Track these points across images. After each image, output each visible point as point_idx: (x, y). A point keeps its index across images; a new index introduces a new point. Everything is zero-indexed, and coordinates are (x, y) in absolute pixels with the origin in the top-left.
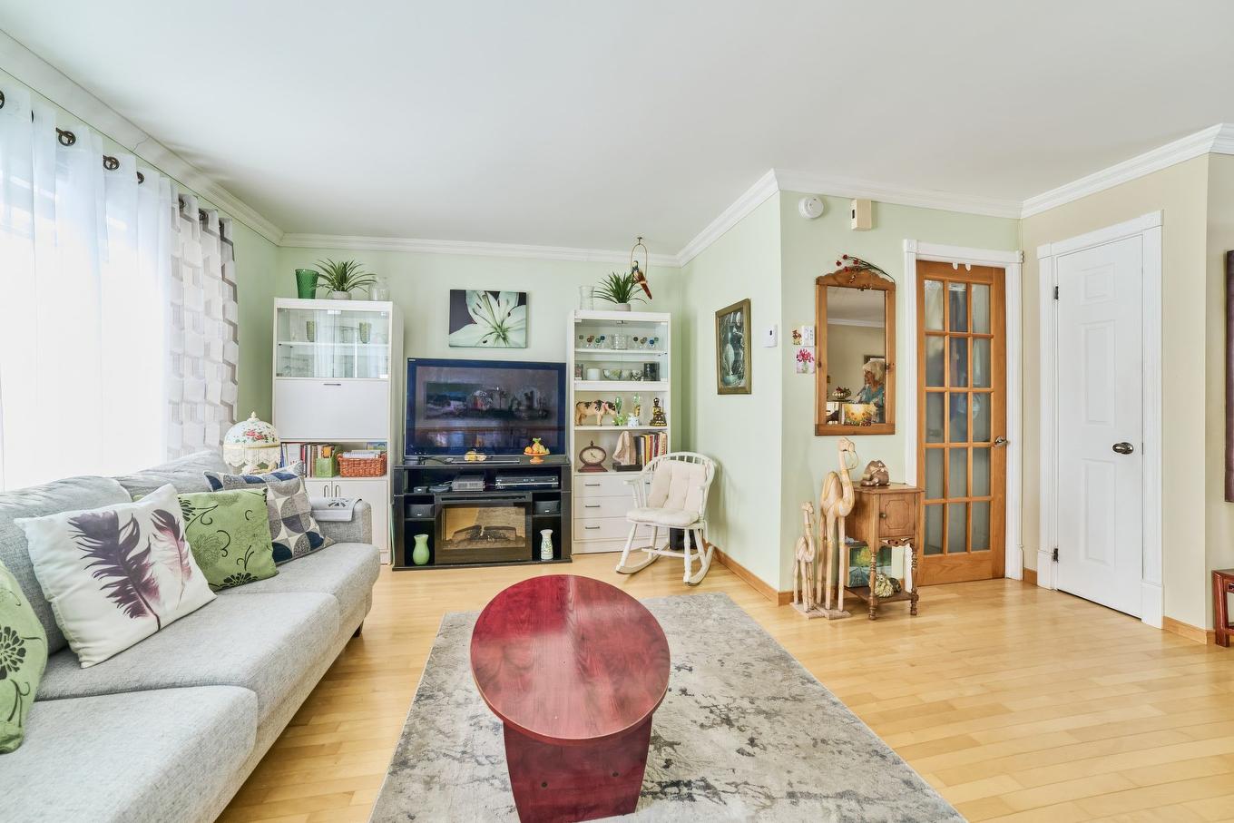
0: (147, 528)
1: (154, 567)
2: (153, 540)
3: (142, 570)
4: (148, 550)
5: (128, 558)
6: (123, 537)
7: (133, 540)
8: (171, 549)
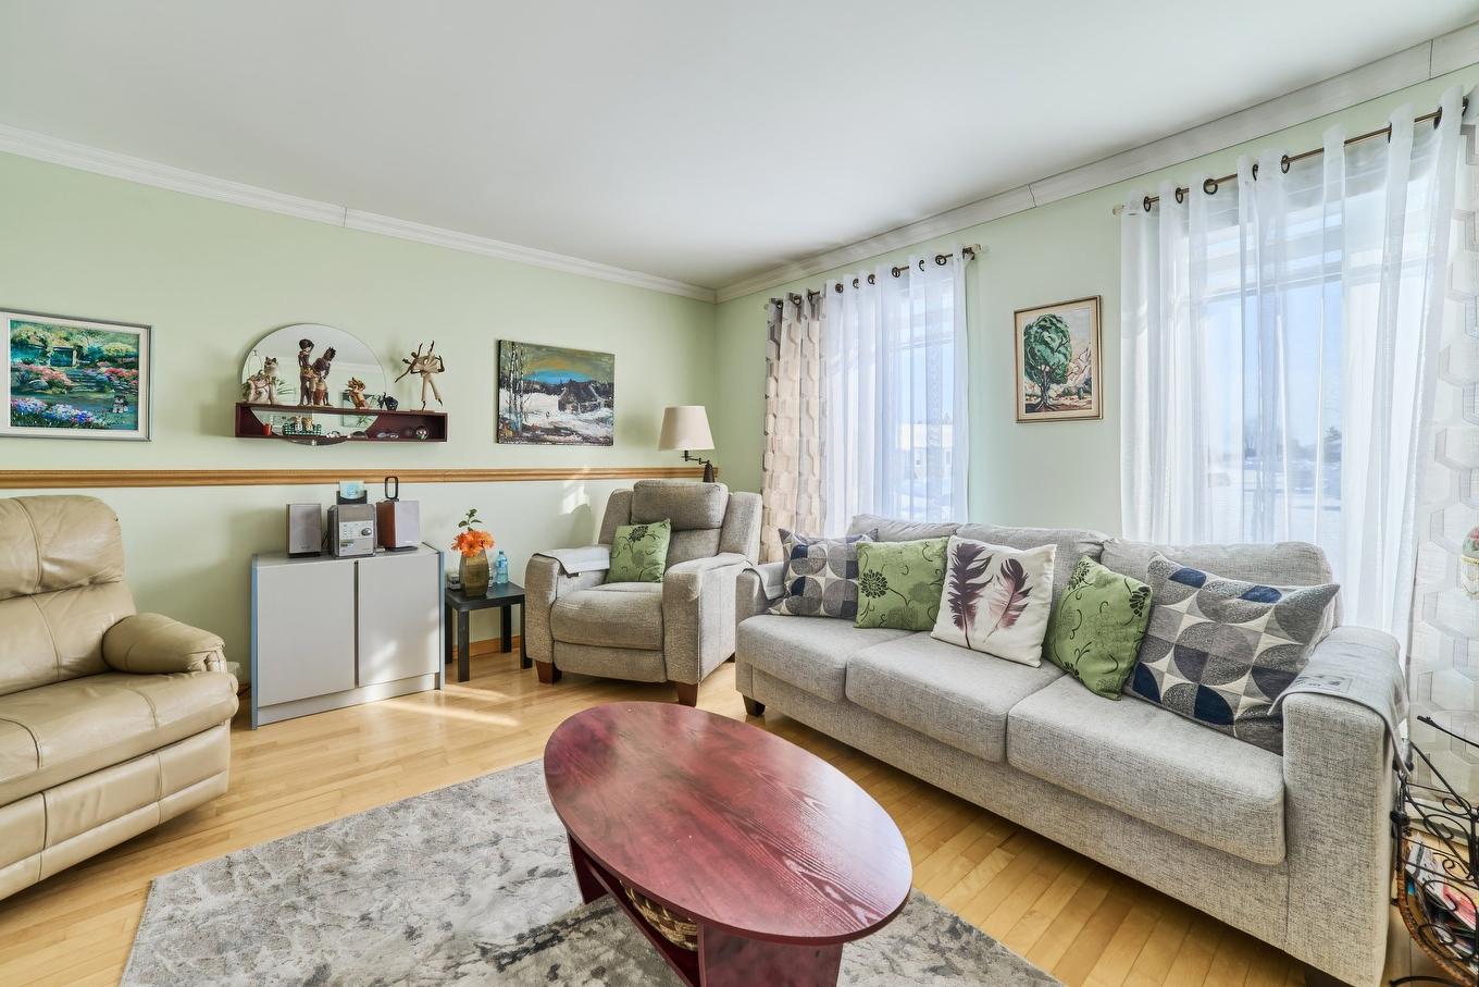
0: (994, 569)
1: (981, 599)
2: (995, 579)
3: (973, 596)
4: (985, 584)
5: (968, 582)
6: (973, 565)
7: (978, 572)
8: (1003, 595)
